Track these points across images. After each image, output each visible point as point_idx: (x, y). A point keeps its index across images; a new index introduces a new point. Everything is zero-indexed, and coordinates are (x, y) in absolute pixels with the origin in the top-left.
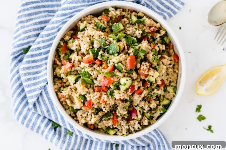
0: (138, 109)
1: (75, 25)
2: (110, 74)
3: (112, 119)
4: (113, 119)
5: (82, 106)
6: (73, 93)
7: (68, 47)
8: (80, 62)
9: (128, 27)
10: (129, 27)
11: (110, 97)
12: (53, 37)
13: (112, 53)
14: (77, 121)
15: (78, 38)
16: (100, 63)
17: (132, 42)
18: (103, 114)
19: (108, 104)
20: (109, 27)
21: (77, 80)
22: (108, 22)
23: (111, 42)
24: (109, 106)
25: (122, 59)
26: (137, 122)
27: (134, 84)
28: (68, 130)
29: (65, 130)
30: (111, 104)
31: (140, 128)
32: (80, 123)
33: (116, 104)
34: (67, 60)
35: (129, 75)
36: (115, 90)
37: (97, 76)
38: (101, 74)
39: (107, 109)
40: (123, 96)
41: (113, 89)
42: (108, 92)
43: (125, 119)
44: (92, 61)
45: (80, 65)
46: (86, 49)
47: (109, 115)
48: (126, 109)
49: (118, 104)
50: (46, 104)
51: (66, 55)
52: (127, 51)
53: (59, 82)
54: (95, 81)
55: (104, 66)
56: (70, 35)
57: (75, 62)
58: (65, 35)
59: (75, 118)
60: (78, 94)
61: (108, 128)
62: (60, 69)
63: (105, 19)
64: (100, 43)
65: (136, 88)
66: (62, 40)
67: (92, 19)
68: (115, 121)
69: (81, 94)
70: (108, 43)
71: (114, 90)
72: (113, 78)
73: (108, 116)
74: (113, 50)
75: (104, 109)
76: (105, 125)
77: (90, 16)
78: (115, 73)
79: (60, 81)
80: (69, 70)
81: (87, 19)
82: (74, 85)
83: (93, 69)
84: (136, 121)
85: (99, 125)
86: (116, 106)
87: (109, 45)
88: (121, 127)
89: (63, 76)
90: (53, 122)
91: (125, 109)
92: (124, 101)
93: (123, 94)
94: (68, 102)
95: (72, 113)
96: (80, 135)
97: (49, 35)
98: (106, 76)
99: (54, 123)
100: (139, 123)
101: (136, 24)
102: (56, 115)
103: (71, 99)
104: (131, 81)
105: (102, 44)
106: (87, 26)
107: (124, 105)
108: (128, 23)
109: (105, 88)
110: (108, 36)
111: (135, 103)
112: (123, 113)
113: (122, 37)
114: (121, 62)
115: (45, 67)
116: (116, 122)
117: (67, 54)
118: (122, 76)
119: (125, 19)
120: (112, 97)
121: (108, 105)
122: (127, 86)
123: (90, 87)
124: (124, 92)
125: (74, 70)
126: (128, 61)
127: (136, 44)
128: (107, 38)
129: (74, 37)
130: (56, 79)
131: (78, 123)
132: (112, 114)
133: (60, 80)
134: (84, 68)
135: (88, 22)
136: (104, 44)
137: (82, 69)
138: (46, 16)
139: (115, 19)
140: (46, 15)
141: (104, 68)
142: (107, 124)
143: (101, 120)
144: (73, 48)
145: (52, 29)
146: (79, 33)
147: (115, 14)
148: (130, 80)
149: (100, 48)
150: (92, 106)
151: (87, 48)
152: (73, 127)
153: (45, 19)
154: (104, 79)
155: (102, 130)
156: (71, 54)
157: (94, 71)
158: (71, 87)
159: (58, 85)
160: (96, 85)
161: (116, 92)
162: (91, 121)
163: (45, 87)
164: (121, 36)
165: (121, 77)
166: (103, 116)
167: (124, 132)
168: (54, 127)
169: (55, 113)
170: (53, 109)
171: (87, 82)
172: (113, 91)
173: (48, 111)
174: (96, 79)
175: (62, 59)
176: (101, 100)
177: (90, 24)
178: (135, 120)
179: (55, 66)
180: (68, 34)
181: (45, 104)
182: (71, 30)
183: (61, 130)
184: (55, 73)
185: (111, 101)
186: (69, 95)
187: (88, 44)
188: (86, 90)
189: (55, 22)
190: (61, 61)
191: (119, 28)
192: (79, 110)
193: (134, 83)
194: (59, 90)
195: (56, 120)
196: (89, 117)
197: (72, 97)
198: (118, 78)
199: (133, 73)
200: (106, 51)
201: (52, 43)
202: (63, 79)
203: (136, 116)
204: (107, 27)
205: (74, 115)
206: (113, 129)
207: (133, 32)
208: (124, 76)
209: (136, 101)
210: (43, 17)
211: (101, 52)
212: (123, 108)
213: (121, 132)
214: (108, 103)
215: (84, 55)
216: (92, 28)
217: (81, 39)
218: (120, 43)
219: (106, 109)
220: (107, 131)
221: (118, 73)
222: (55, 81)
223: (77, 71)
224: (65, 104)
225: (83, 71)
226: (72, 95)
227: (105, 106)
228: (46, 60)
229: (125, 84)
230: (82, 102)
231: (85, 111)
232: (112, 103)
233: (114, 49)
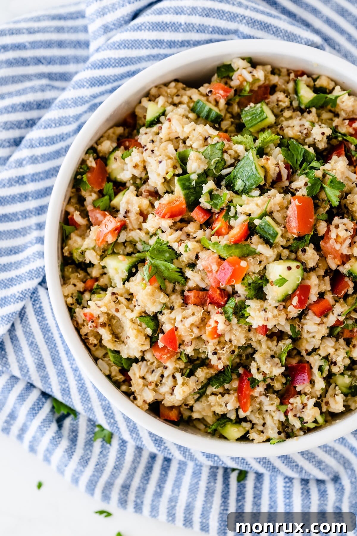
0: (315, 361)
1: (129, 112)
2: (237, 248)
3: (235, 390)
4: (239, 390)
5: (147, 347)
6: (122, 308)
7: (109, 174)
8: (143, 215)
9: (287, 119)
10: (291, 118)
11: (234, 320)
12: (62, 148)
13: (241, 188)
14: (130, 395)
15: (139, 145)
16: (206, 218)
17: (300, 159)
18: (209, 376)
19: (226, 343)
20: (231, 118)
21: (134, 270)
22: (229, 103)
23: (239, 156)
24: (229, 351)
25: (275, 205)
26: (313, 401)
27: (308, 282)
28: (100, 426)
29: (88, 425)
30: (234, 342)
31: (320, 420)
32: (140, 401)
33: (250, 346)
34: (105, 210)
35: (293, 256)
36: (249, 299)
37: (197, 257)
38: (209, 249)
39: (222, 357)
40: (275, 317)
41: (243, 298)
42: (227, 306)
43: (274, 392)
44: (180, 213)
45: (145, 226)
46: (164, 178)
47: (227, 379)
48: (281, 361)
49: (254, 345)
50: (37, 346)
51: (103, 196)
52: (287, 183)
53: (79, 276)
54: (189, 273)
55: (217, 225)
56: (115, 137)
57: (129, 215)
58: (99, 139)
59: (124, 388)
60: (137, 310)
61: (223, 419)
62: (83, 236)
63: (221, 92)
64: (206, 158)
65: (313, 297)
66: (92, 151)
67: (182, 92)
68: (246, 396)
69: (145, 312)
70: (230, 161)
71: (246, 299)
72: (246, 261)
73: (225, 381)
74: (248, 180)
75: (216, 357)
76: (213, 409)
77: (176, 85)
78: (252, 246)
79: (81, 275)
80: (110, 239)
81: (166, 92)
82: (124, 284)
83: (184, 237)
84: (308, 399)
85: (194, 409)
86: (250, 350)
87: (232, 165)
88: (261, 417)
89: (91, 257)
90: (55, 400)
91: (276, 360)
92: (275, 338)
93: (276, 312)
94: (106, 335)
95: (115, 370)
96: (135, 440)
97: (51, 141)
98: (224, 255)
99: (57, 405)
100: (317, 405)
101: (311, 109)
102: (64, 380)
103: (114, 328)
104: (300, 271)
105: (212, 163)
106: (167, 112)
107: (275, 349)
108: (288, 108)
109: (220, 295)
110: (229, 140)
111: (307, 341)
112: (271, 372)
113: (272, 145)
114: (270, 214)
115: (35, 234)
116: (249, 400)
117: (105, 192)
118: (274, 257)
119: (281, 96)
120: (242, 320)
121: (226, 347)
122: (288, 288)
123: (174, 291)
124: (276, 307)
125: (126, 241)
126: (292, 212)
127: (314, 164)
128: (226, 146)
129: (127, 144)
130: (69, 269)
131: (133, 402)
132: (235, 376)
133: (81, 272)
134: (155, 234)
135: (170, 100)
136: (218, 162)
137: (151, 237)
138: (43, 89)
139: (249, 92)
140: (42, 86)
141: (218, 233)
142: (221, 405)
143: (201, 394)
144: (124, 176)
145: (60, 122)
146: (143, 130)
147: (250, 79)
148: (298, 267)
149: (205, 175)
150: (179, 348)
151: (167, 173)
152: (113, 418)
153: (39, 96)
154: (219, 264)
155: (202, 427)
156: (116, 194)
157: (187, 241)
158: (115, 290)
159: (75, 285)
160: (191, 284)
161: (253, 306)
162: (172, 394)
163: (34, 293)
164: (268, 139)
165: (271, 260)
166: (210, 381)
167: (272, 432)
168: (57, 415)
169: (61, 373)
170: (56, 360)
171: (166, 274)
172: (243, 302)
173: (41, 366)
174: (192, 266)
175: (89, 208)
176: (209, 329)
177: (175, 105)
178: (306, 394)
179: (68, 228)
180: (109, 135)
181: (33, 345)
182: (117, 125)
183: (77, 425)
184: (68, 250)
185: (238, 334)
186: (108, 314)
187: (170, 162)
188: (162, 298)
189: (69, 102)
190: (87, 212)
191: (264, 116)
192: (136, 360)
193: (309, 278)
194: (77, 300)
195: (63, 395)
196: (168, 383)
197: (119, 320)
198: (260, 262)
199: (306, 248)
200: (224, 183)
201: (59, 167)
202: (89, 270)
203: (309, 384)
204: (225, 115)
205: (120, 377)
206: (239, 421)
207: (305, 132)
208: (279, 258)
209: (311, 335)
210: (33, 90)
211: (210, 185)
212: (273, 357)
213: (263, 432)
214: (227, 339)
215: (155, 195)
216: (183, 116)
217: (150, 146)
218: (268, 159)
219: (219, 359)
220: (219, 428)
221: (262, 248)
222: (67, 273)
223: (133, 243)
224: (96, 342)
225: (152, 241)
226: (118, 315)
227: (218, 348)
228: (39, 214)
229: (283, 281)
230: (147, 336)
231: (155, 364)
232: (238, 341)
233: (250, 176)
